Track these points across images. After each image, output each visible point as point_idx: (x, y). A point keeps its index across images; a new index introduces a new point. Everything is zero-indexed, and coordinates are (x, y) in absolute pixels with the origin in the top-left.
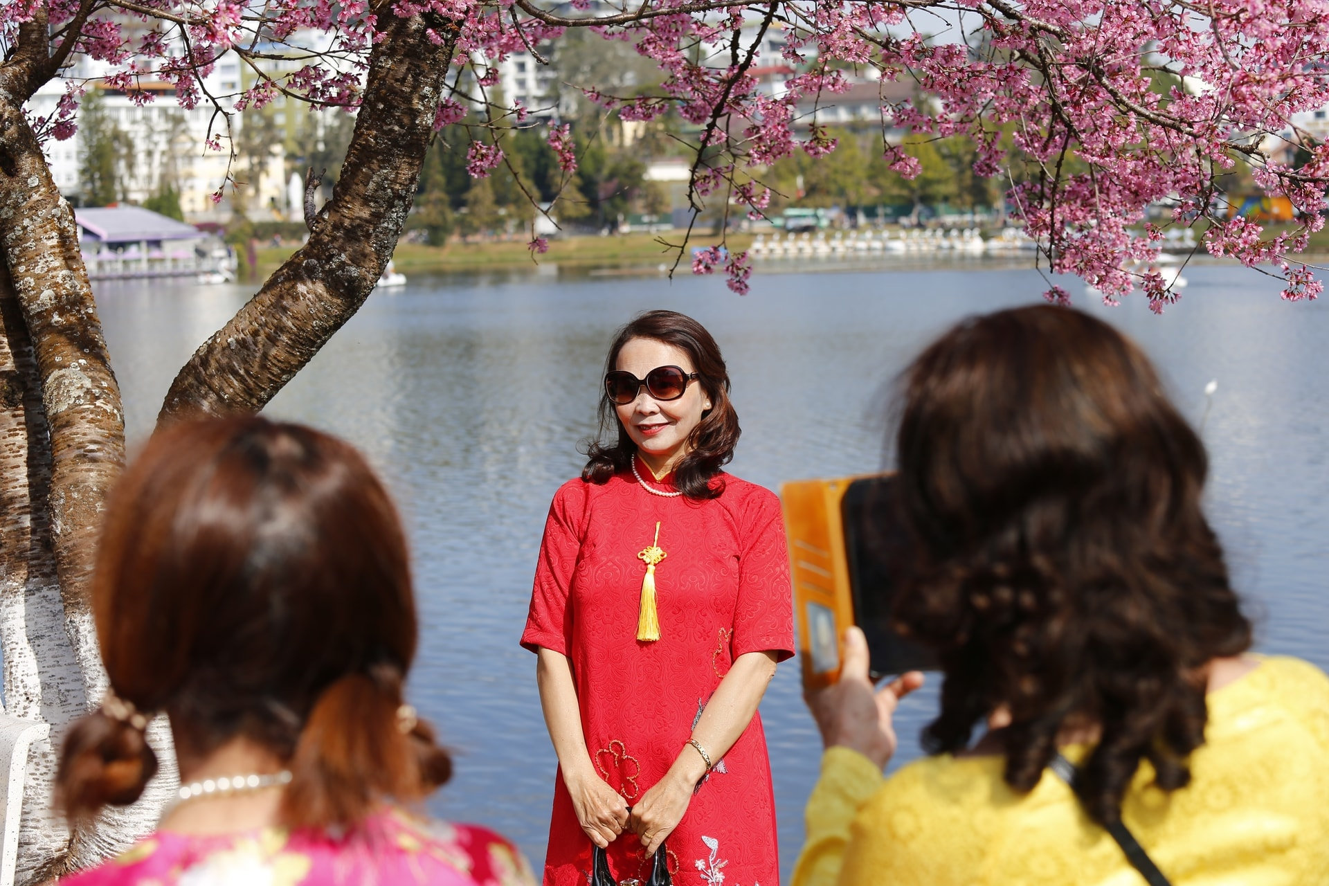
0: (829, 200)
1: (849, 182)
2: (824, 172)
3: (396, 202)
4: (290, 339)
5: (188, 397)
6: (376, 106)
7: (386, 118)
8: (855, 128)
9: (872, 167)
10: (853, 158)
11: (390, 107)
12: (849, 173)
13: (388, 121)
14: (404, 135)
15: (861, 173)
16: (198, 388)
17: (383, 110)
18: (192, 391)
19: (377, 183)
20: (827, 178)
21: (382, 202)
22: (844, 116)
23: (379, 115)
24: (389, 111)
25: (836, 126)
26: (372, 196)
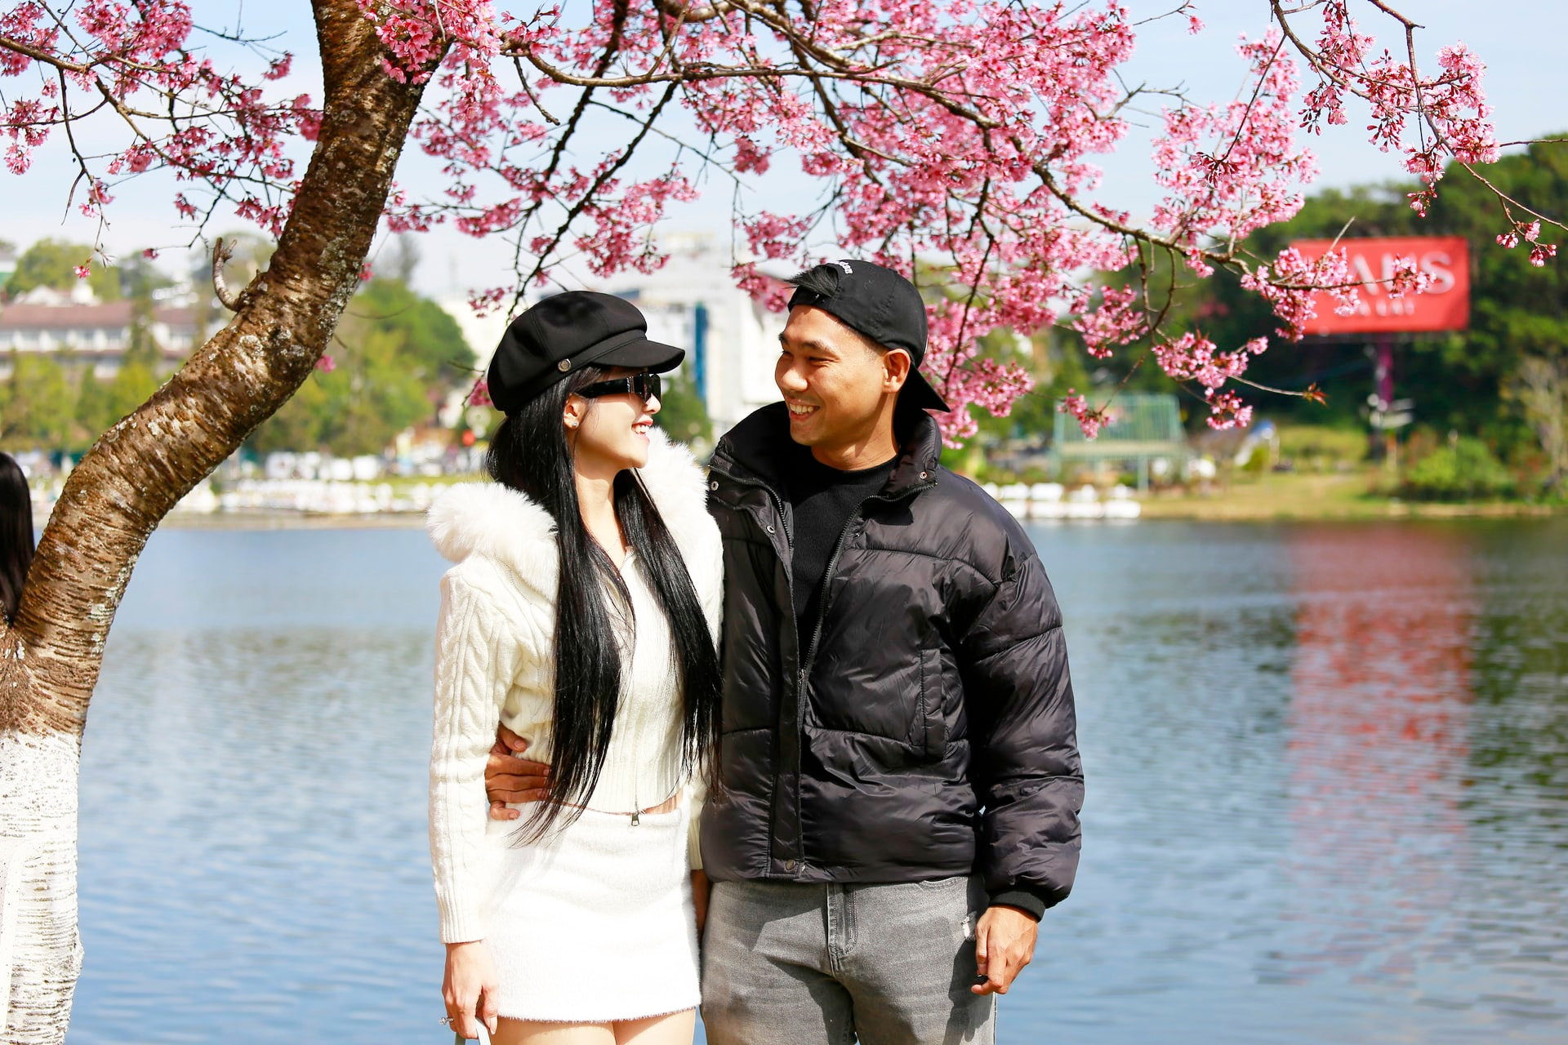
0: (29, 443)
1: (53, 422)
2: (25, 410)
3: (348, 275)
4: (223, 425)
5: (98, 488)
6: (335, 165)
7: (347, 179)
8: (63, 356)
9: (82, 403)
10: (58, 394)
11: (352, 168)
12: (53, 412)
13: (349, 183)
14: (364, 201)
15: (67, 412)
16: (111, 479)
17: (344, 171)
18: (104, 482)
19: (332, 252)
20: (29, 417)
21: (334, 274)
22: (47, 343)
23: (339, 176)
24: (351, 172)
25: (39, 356)
26: (325, 267)
